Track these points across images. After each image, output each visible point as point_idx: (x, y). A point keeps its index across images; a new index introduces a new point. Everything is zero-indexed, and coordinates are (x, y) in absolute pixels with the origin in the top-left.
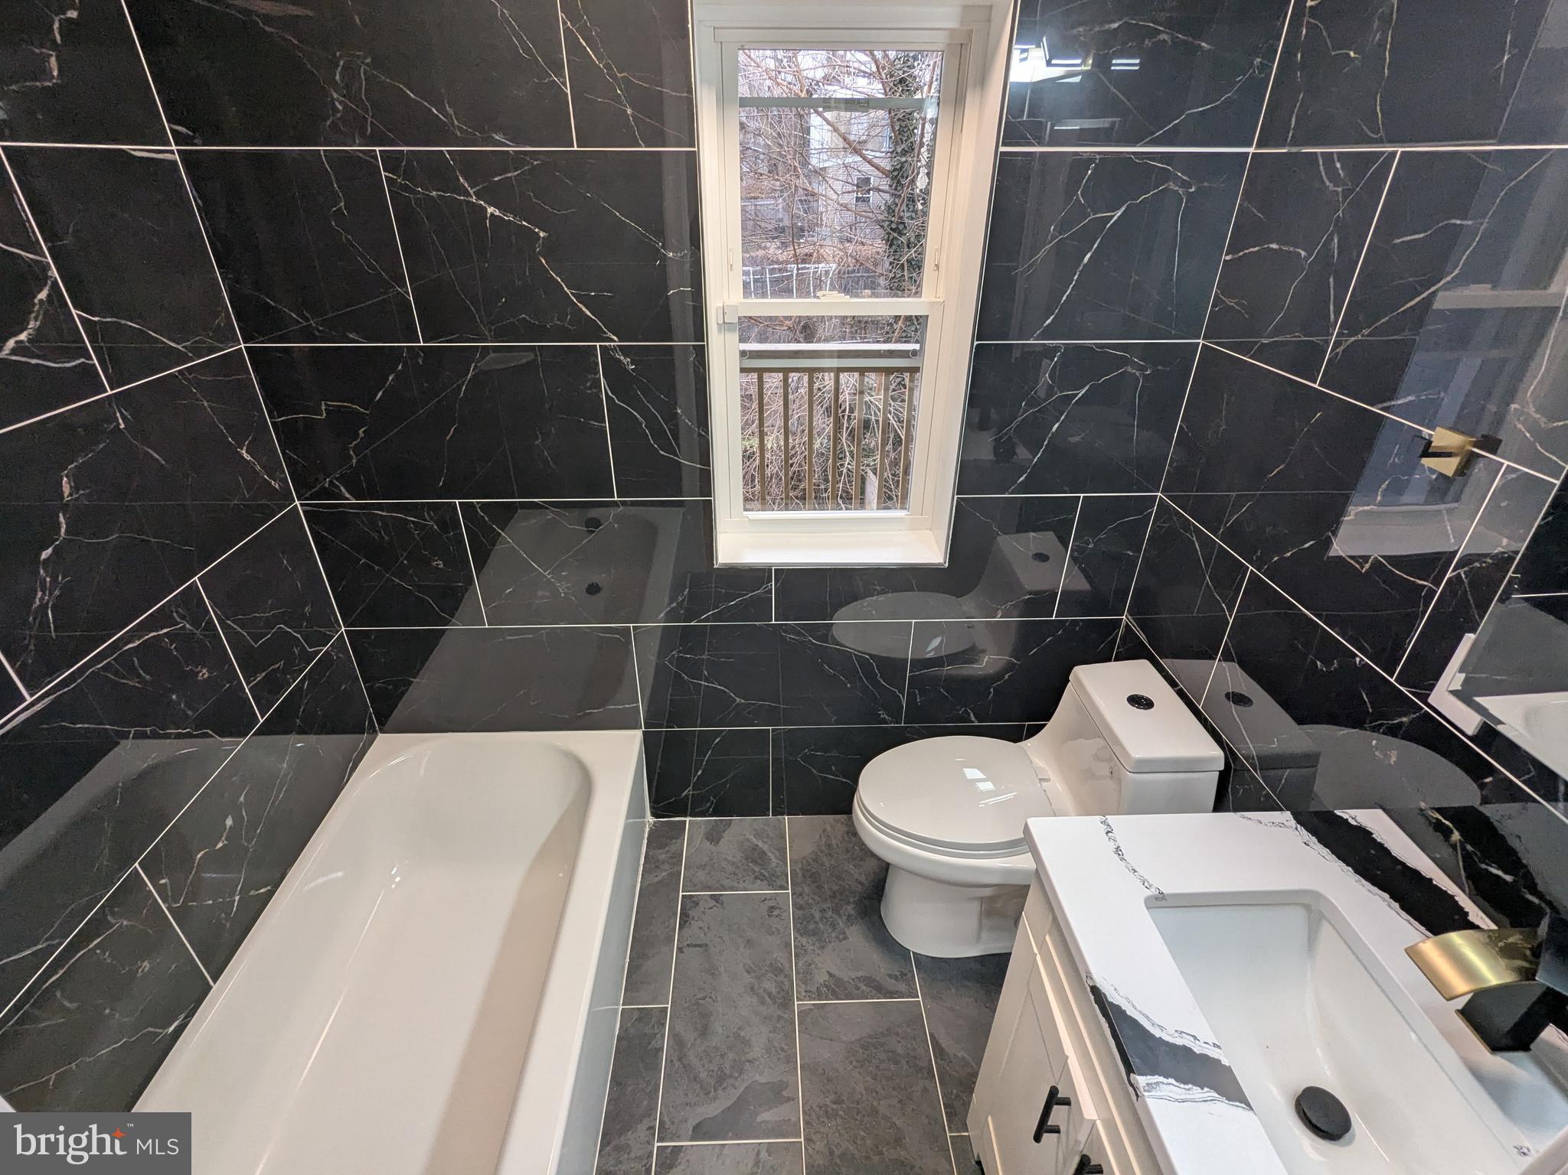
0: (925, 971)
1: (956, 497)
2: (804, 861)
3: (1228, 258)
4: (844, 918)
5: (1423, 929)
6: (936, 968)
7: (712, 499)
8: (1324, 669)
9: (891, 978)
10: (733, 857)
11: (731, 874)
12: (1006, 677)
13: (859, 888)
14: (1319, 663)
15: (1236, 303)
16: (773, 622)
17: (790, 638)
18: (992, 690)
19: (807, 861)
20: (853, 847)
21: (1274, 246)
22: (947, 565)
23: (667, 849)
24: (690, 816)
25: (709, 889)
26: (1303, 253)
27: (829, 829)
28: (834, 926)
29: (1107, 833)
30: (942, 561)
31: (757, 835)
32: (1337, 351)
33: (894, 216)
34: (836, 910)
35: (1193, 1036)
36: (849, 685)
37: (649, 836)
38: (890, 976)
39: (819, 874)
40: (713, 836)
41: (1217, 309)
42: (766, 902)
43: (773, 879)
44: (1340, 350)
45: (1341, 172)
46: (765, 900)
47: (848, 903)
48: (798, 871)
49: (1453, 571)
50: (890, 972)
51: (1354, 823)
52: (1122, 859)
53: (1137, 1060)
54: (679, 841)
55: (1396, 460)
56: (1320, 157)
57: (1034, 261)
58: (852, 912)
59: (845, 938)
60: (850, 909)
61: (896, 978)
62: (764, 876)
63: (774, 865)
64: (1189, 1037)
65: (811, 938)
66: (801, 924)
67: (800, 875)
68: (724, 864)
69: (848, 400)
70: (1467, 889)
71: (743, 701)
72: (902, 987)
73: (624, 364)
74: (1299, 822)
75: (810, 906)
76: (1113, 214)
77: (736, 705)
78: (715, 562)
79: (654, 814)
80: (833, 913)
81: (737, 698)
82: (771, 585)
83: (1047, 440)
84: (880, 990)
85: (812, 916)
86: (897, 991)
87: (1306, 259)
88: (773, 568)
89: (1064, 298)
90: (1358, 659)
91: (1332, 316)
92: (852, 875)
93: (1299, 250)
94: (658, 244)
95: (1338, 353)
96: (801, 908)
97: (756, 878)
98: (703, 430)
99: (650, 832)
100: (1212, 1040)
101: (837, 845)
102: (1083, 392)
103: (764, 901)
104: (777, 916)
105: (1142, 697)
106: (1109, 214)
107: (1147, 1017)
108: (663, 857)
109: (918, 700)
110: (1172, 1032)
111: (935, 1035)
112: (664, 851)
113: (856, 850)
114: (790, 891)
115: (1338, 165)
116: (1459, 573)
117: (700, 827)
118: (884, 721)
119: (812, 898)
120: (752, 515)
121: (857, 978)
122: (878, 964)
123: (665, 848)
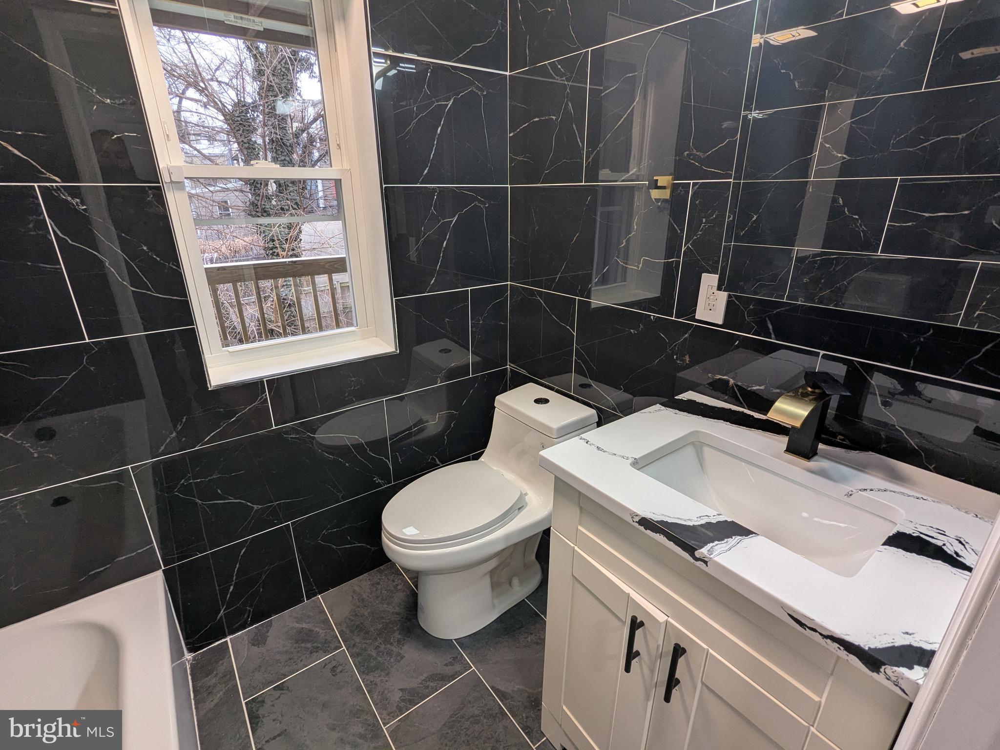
0: (468, 647)
1: (394, 299)
2: (347, 620)
3: (511, 135)
4: (395, 644)
5: (745, 428)
6: (474, 641)
7: (195, 327)
8: (636, 332)
9: (447, 666)
10: (284, 647)
11: (286, 661)
12: (452, 425)
13: (397, 618)
14: (632, 331)
15: (523, 158)
16: (274, 428)
17: (291, 438)
18: (445, 437)
19: (349, 619)
20: (381, 592)
21: (537, 119)
22: (398, 351)
23: (215, 672)
24: (230, 634)
25: (272, 683)
26: (554, 118)
27: (356, 588)
28: (390, 653)
29: (587, 443)
30: (394, 350)
31: (299, 620)
32: (589, 160)
33: (258, 208)
34: (387, 641)
35: (706, 516)
36: (347, 464)
37: (192, 671)
38: (446, 665)
39: (362, 623)
40: (258, 640)
41: (513, 165)
42: (326, 667)
43: (327, 646)
44: (590, 160)
45: (562, 70)
46: (326, 665)
47: (395, 631)
48: (345, 630)
49: (685, 246)
50: (444, 663)
51: (686, 399)
52: (604, 452)
53: (693, 542)
54: (226, 659)
55: (638, 204)
56: (548, 66)
57: (409, 130)
58: (399, 636)
59: (402, 657)
60: (397, 635)
61: (451, 664)
62: (318, 647)
63: (323, 635)
64: (705, 517)
65: (376, 672)
66: (363, 666)
67: (348, 632)
68: (278, 657)
69: (255, 331)
70: (746, 406)
71: (260, 507)
72: (458, 667)
73: (73, 205)
74: (665, 406)
75: (365, 650)
76: (448, 103)
77: (255, 511)
78: (209, 385)
79: (191, 650)
80: (385, 645)
81: (254, 506)
82: (266, 395)
83: (442, 253)
84: (444, 678)
85: (370, 656)
86: (456, 672)
87: (557, 119)
88: (265, 380)
89: (432, 156)
90: (652, 317)
91: (580, 144)
92: (389, 611)
93: (552, 117)
94: (91, 90)
95: (589, 162)
96: (358, 655)
97: (311, 653)
98: (173, 264)
99: (191, 668)
100: (715, 513)
101: (368, 596)
102: (455, 219)
103: (324, 667)
104: (341, 672)
105: (541, 398)
106: (445, 103)
107: (679, 518)
108: (214, 681)
109: (400, 460)
110: (696, 519)
111: (495, 685)
112: (213, 675)
113: (384, 593)
114: (344, 648)
115: (559, 67)
116: (688, 246)
117: (243, 640)
118: (379, 485)
119: (365, 643)
120: (231, 349)
121: (423, 680)
122: (433, 661)
123: (212, 673)
